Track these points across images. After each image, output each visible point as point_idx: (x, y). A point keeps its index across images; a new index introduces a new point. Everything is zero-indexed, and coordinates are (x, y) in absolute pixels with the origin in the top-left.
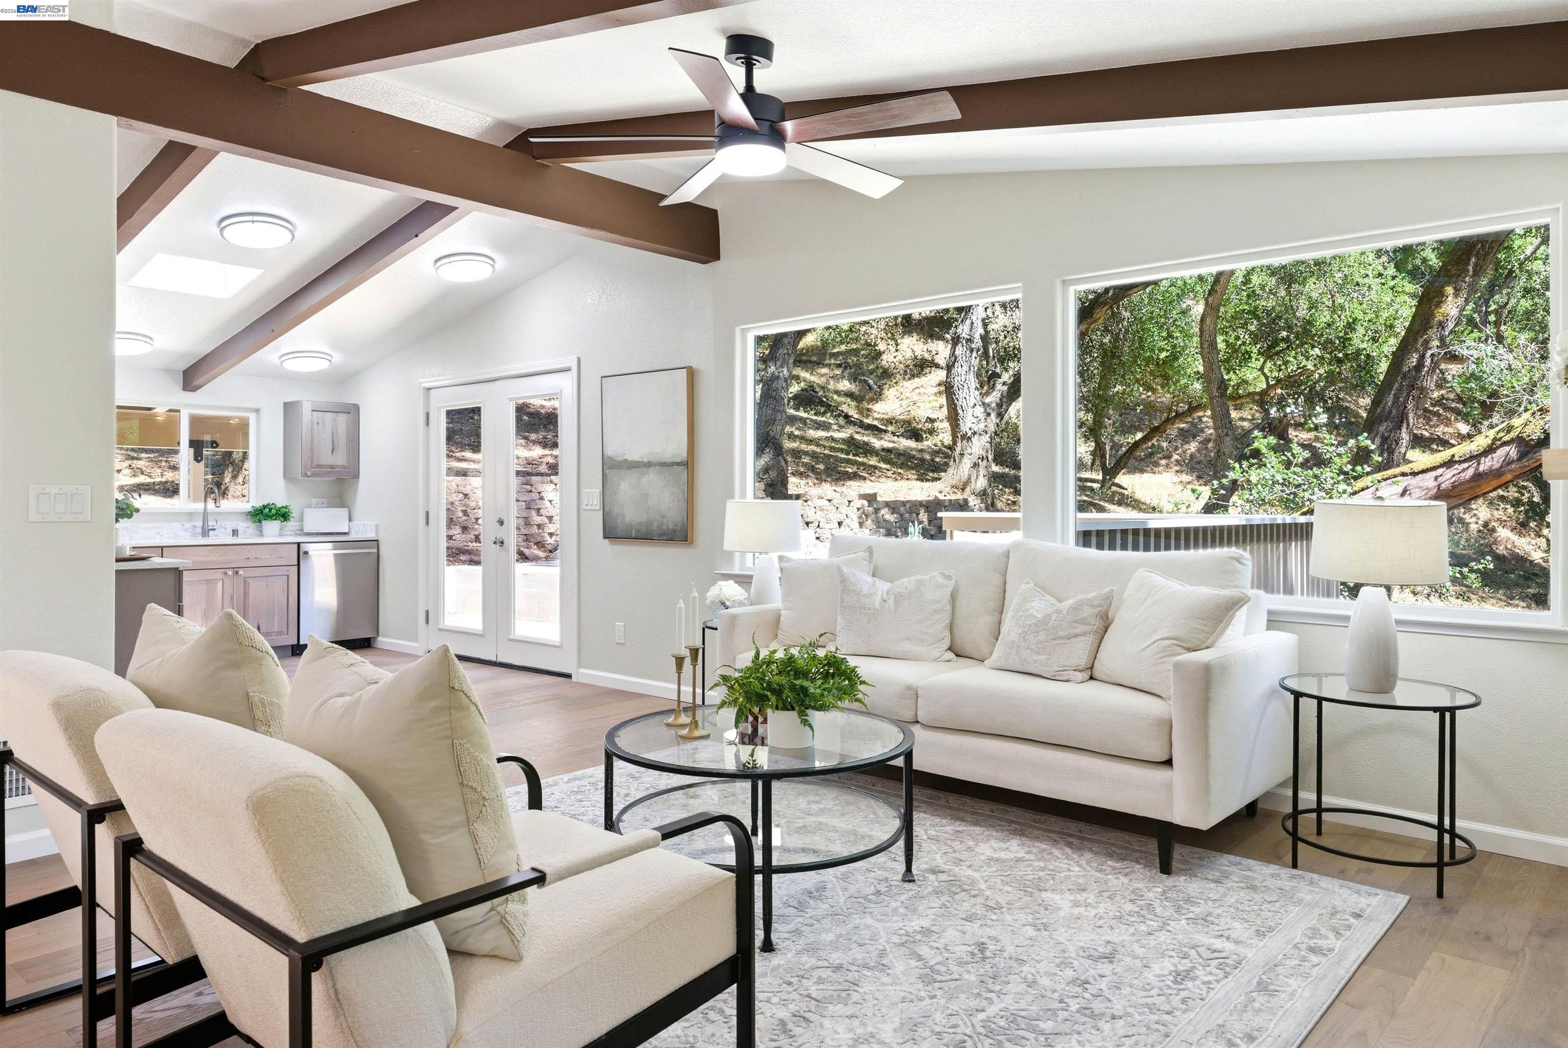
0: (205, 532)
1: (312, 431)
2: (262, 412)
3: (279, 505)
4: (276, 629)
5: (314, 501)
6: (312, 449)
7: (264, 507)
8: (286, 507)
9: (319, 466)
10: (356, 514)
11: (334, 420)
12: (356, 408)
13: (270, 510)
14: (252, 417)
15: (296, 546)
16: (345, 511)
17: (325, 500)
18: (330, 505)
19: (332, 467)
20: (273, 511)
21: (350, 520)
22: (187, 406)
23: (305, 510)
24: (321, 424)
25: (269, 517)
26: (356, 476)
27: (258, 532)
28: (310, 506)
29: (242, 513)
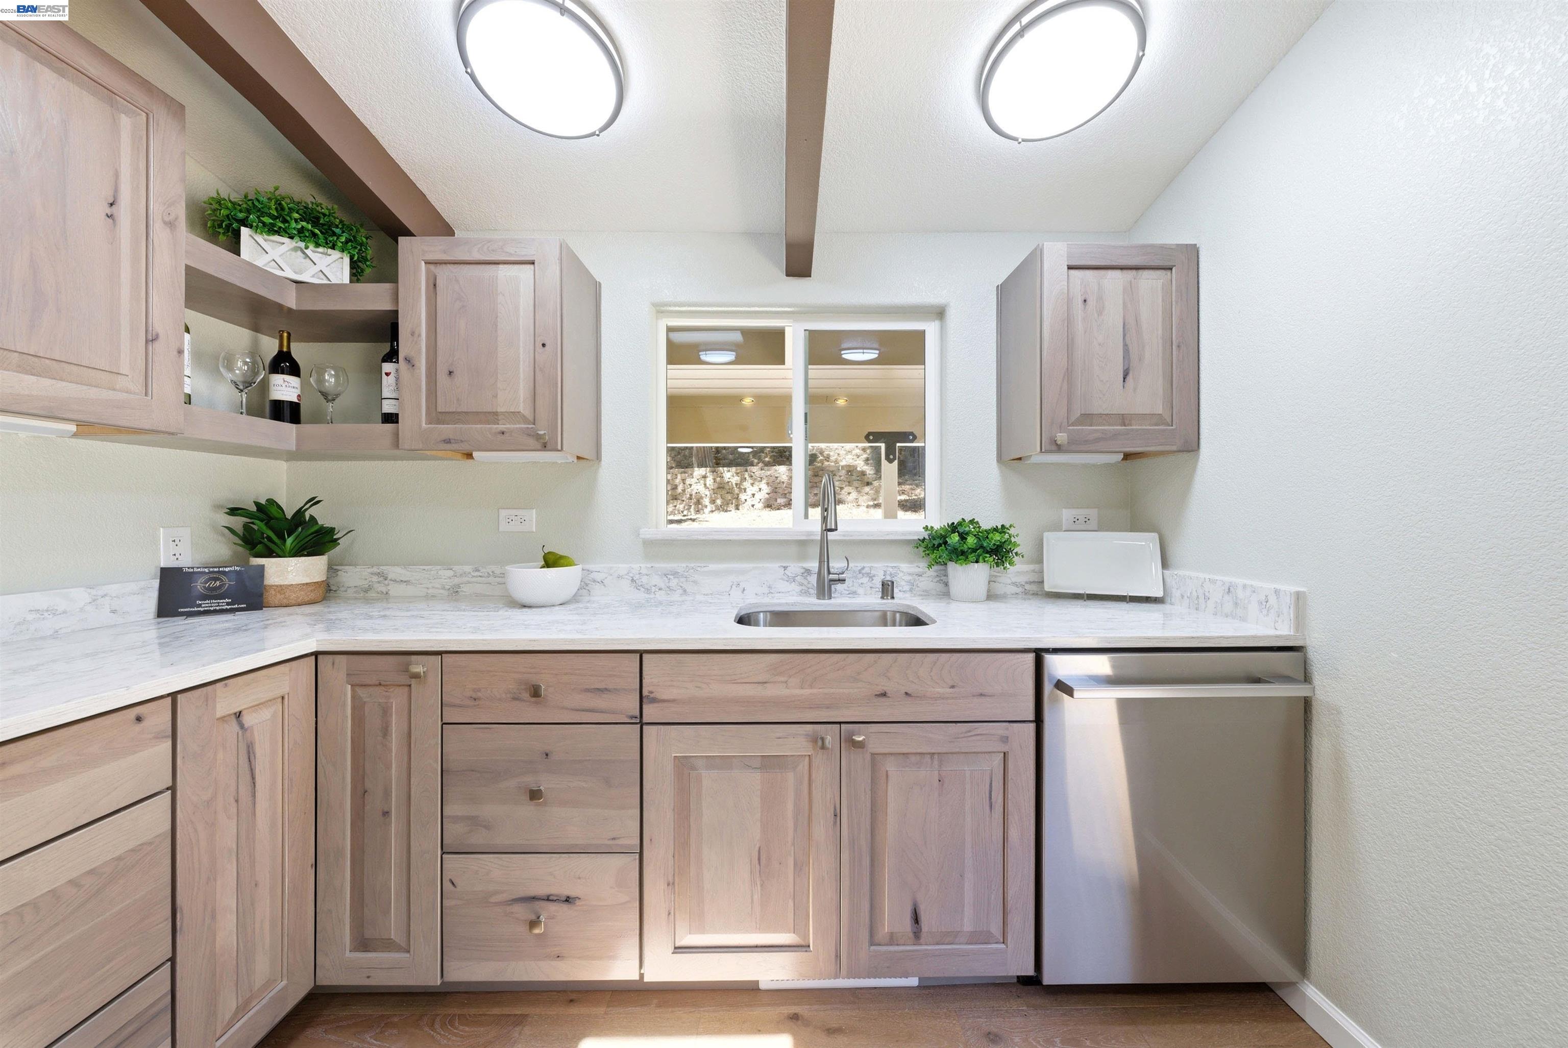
0: (825, 586)
1: (1069, 321)
2: (952, 315)
3: (986, 525)
4: (968, 927)
5: (1067, 515)
6: (1069, 374)
7: (954, 528)
8: (1002, 530)
9: (1087, 418)
10: (1180, 550)
11: (1130, 291)
12: (1192, 253)
13: (963, 537)
14: (931, 329)
15: (1031, 657)
16: (1147, 542)
17: (1093, 513)
18: (1103, 526)
19: (1124, 419)
20: (971, 540)
21: (1165, 564)
22: (801, 312)
23: (1046, 534)
24: (1091, 302)
25: (960, 555)
26: (1192, 447)
27: (940, 587)
28: (1056, 527)
29: (908, 542)
